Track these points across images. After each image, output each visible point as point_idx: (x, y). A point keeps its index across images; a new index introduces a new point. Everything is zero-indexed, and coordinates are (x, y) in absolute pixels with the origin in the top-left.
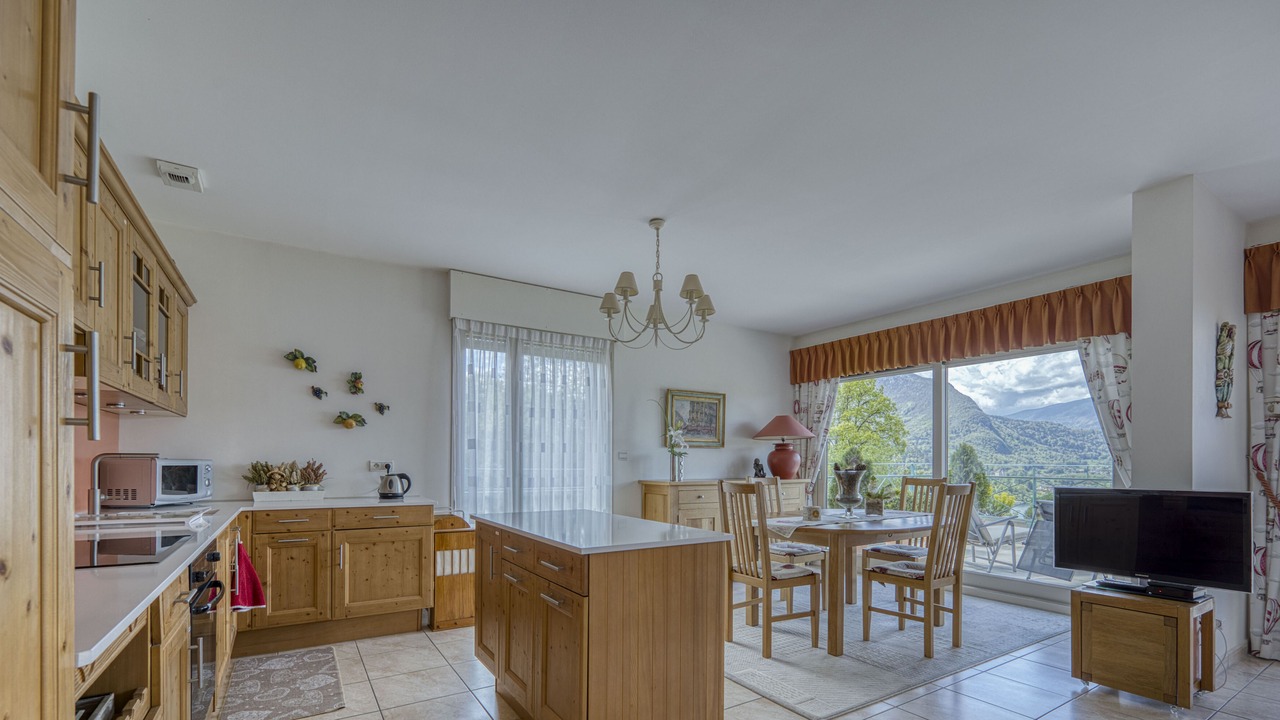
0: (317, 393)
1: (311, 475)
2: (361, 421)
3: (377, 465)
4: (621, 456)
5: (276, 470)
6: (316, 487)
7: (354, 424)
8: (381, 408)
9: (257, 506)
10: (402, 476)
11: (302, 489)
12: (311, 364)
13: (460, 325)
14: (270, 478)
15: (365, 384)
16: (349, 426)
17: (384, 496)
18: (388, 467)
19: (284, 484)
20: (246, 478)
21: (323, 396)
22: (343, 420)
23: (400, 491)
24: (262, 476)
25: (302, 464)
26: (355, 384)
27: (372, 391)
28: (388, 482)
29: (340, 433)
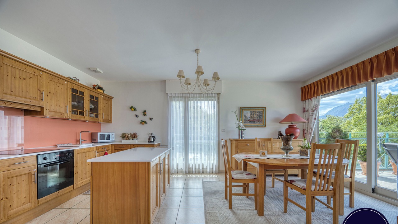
0: (137, 116)
1: (134, 136)
2: (146, 123)
3: (150, 134)
4: (223, 131)
5: (126, 135)
6: (135, 139)
7: (144, 123)
8: (151, 119)
9: (123, 143)
10: (153, 137)
11: (132, 139)
12: (135, 109)
13: (169, 95)
14: (125, 137)
15: (147, 113)
16: (143, 124)
17: (149, 142)
18: (152, 134)
19: (128, 138)
20: (121, 137)
21: (138, 117)
22: (142, 122)
23: (153, 140)
24: (124, 136)
25: (132, 134)
26: (144, 113)
27: (149, 115)
28: (150, 138)
29: (141, 125)
